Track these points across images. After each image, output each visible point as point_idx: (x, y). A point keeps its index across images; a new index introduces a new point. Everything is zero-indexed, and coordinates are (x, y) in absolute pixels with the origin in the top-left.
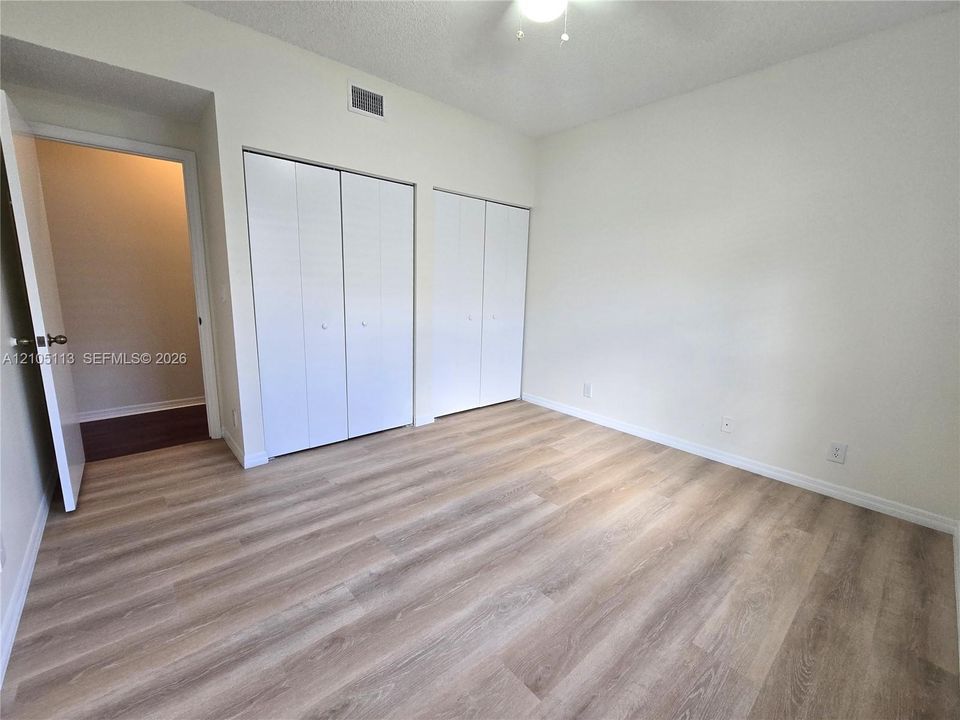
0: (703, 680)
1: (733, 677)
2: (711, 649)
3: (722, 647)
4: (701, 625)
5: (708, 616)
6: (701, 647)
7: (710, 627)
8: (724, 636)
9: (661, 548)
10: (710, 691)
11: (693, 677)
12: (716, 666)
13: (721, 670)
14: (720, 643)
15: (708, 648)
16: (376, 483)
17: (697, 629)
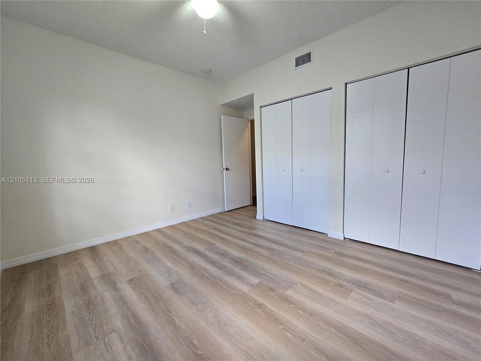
0: (97, 329)
1: (87, 343)
2: (107, 341)
3: (103, 347)
4: (122, 342)
5: (125, 349)
6: (110, 336)
7: (118, 346)
8: (108, 351)
9: (195, 342)
10: (90, 329)
11: (101, 326)
12: (97, 338)
13: (94, 339)
14: (106, 348)
15: (108, 339)
16: (259, 240)
17: (120, 338)
